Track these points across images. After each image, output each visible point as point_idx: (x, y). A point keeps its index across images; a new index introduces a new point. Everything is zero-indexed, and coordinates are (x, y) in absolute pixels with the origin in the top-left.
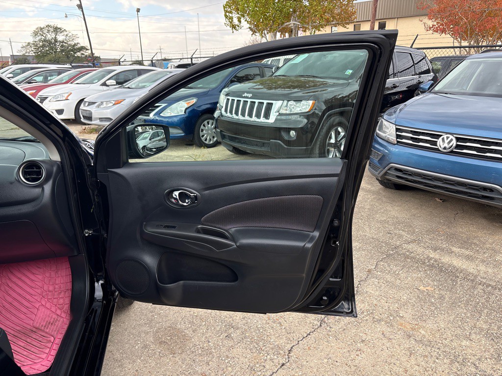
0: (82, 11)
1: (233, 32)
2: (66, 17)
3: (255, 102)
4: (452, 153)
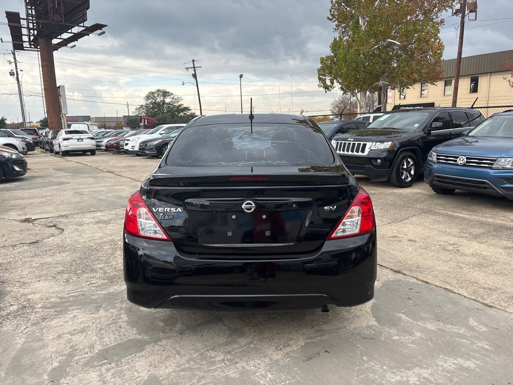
0: (196, 79)
1: (326, 92)
2: (183, 84)
3: (355, 144)
4: (464, 165)
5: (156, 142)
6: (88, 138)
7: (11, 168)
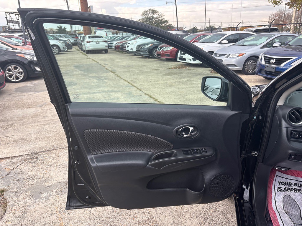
2: (167, 4)
5: (149, 46)
6: (103, 41)
7: (33, 68)
